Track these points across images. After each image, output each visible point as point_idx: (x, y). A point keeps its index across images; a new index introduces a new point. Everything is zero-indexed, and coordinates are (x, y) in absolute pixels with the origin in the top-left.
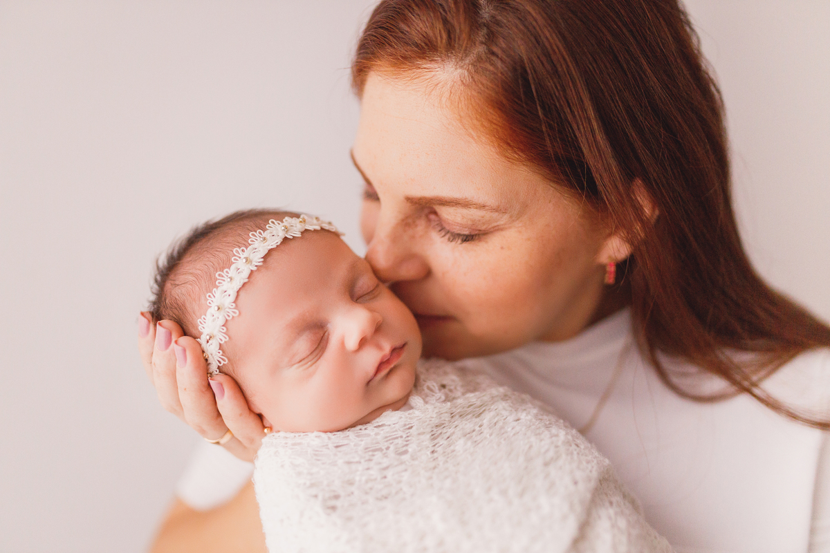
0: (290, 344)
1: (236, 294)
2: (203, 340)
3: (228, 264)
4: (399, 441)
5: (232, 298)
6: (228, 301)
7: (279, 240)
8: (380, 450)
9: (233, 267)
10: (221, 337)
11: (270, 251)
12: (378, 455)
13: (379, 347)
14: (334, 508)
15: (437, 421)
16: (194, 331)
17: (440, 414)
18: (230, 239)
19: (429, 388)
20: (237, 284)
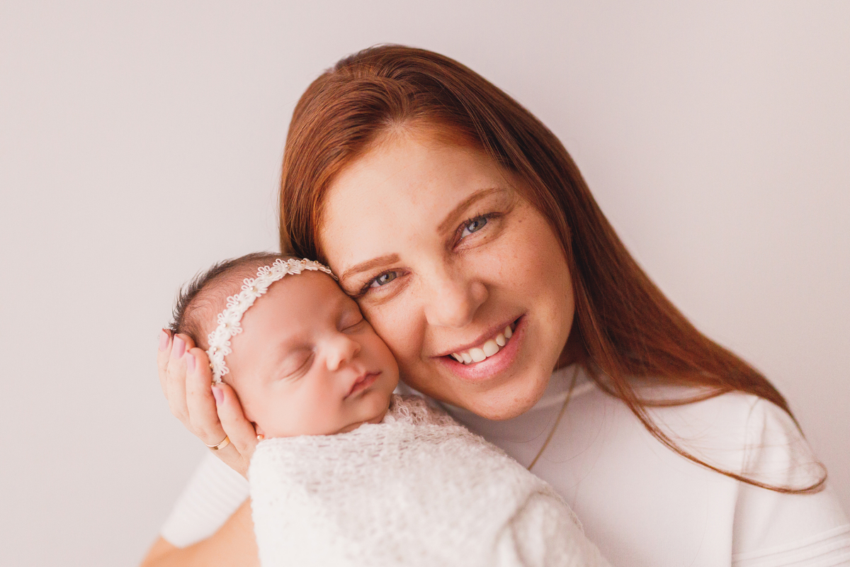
0: (281, 360)
1: (242, 315)
2: (210, 352)
3: (238, 291)
4: (373, 447)
5: (239, 318)
6: (235, 321)
7: (281, 275)
8: (357, 452)
9: (242, 293)
10: (226, 350)
11: (274, 283)
12: (354, 455)
13: (356, 370)
14: (315, 491)
15: (404, 437)
16: (204, 345)
17: (406, 432)
18: (242, 273)
19: (402, 411)
20: (244, 307)
